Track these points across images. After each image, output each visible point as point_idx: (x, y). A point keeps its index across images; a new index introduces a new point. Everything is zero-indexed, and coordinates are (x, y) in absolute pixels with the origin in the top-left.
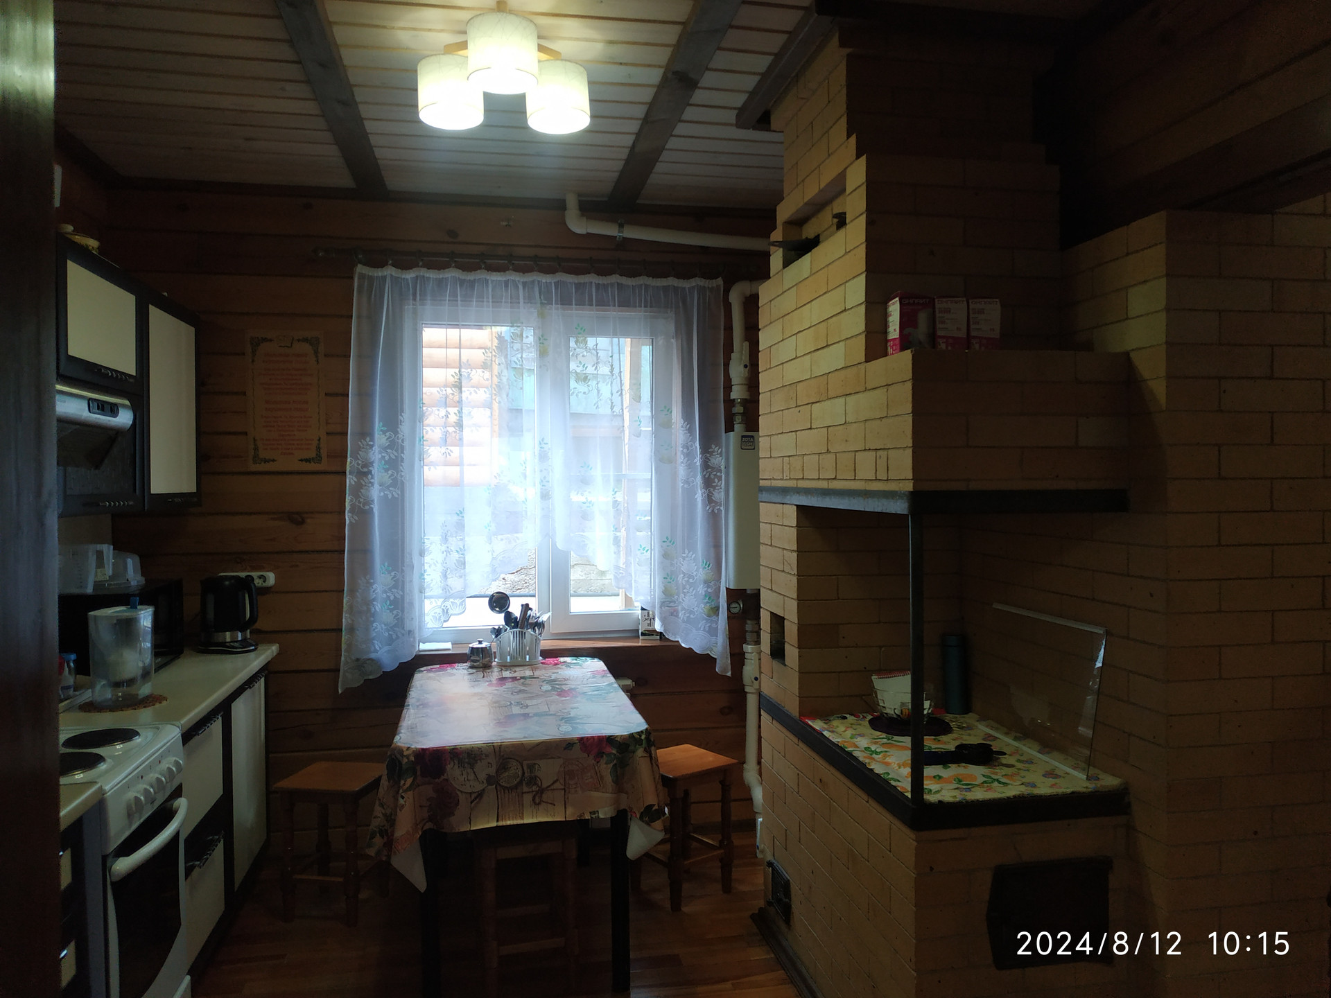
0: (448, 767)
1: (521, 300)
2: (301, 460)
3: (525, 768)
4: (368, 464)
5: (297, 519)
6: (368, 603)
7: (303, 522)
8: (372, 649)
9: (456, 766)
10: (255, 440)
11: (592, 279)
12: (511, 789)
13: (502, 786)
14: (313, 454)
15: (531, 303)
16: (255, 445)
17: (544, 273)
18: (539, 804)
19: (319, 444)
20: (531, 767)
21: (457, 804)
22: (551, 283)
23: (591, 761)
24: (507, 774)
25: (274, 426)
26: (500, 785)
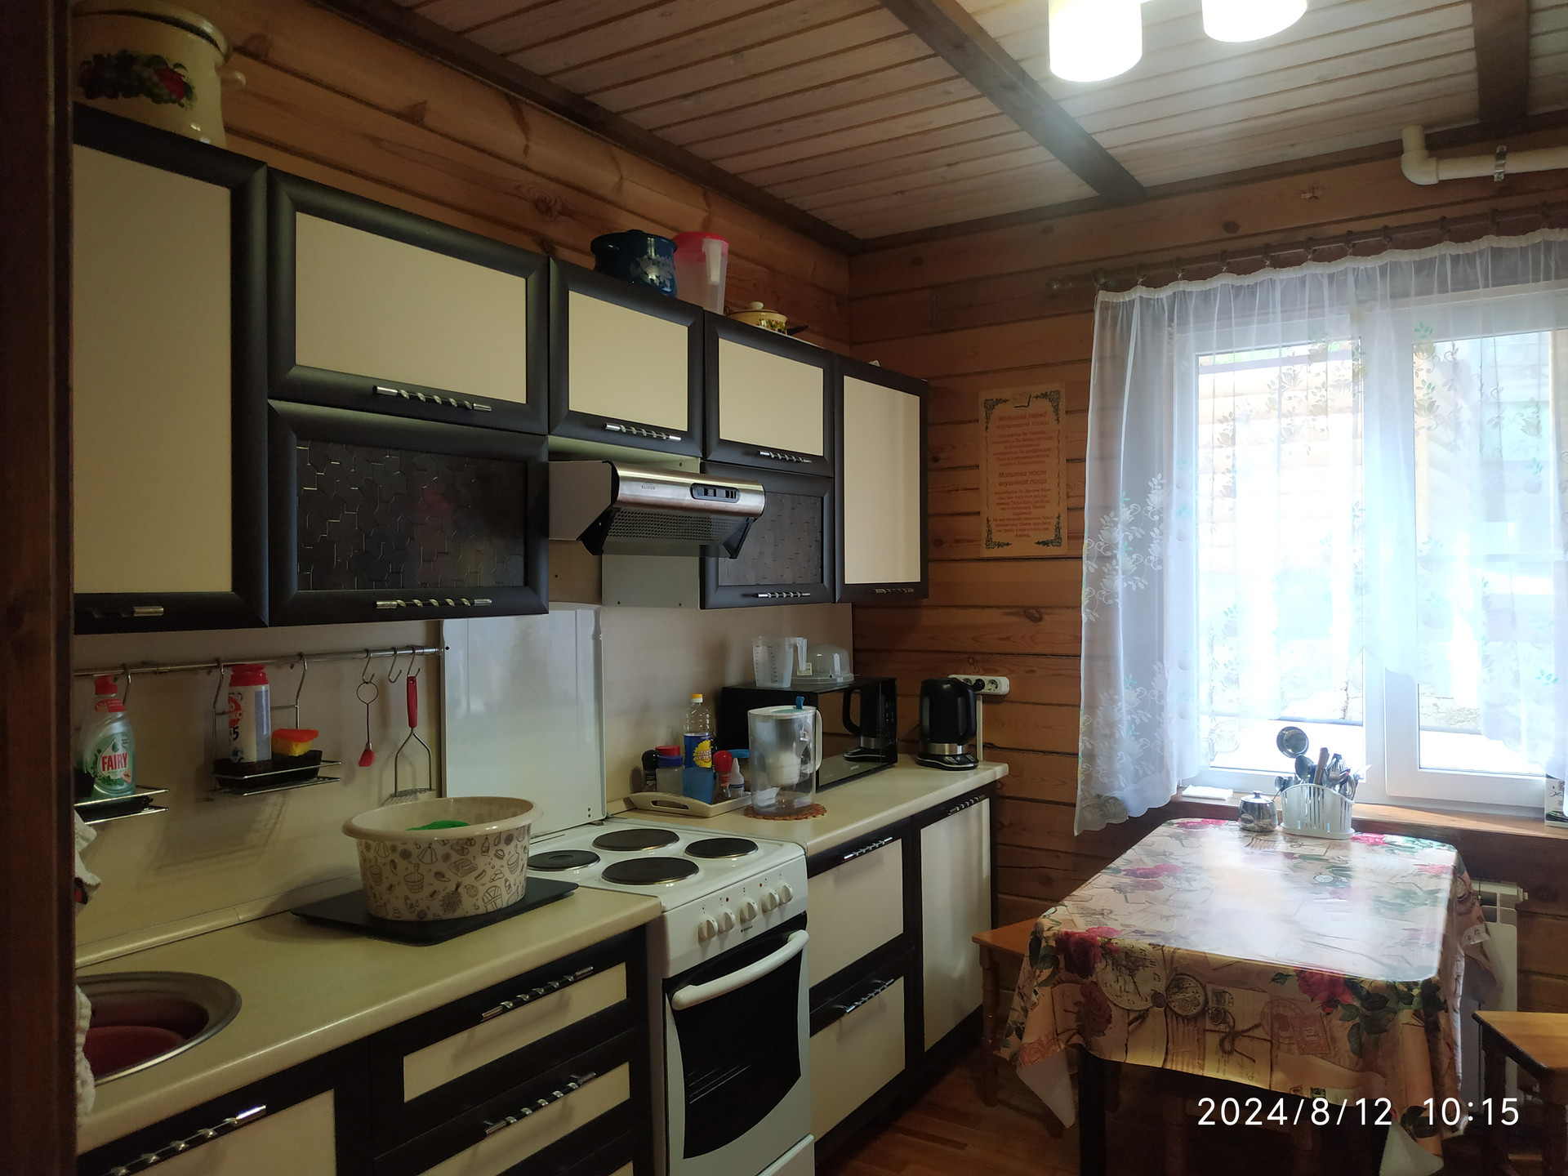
0: (1099, 966)
1: (1327, 303)
2: (1038, 543)
3: (1210, 994)
4: (1111, 546)
5: (1033, 614)
6: (1111, 724)
7: (1040, 619)
8: (1116, 786)
9: (1109, 968)
10: (988, 520)
11: (1448, 249)
12: (1187, 1019)
13: (1176, 1013)
14: (1050, 536)
15: (1342, 304)
16: (989, 526)
17: (1363, 256)
18: (1230, 1053)
19: (1058, 523)
20: (1219, 995)
21: (1109, 1021)
22: (1374, 269)
23: (1315, 1008)
24: (1181, 996)
25: (1008, 504)
26: (1171, 1009)
